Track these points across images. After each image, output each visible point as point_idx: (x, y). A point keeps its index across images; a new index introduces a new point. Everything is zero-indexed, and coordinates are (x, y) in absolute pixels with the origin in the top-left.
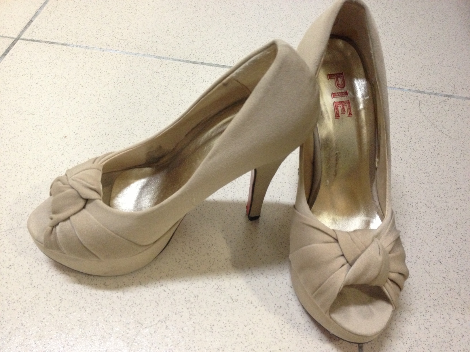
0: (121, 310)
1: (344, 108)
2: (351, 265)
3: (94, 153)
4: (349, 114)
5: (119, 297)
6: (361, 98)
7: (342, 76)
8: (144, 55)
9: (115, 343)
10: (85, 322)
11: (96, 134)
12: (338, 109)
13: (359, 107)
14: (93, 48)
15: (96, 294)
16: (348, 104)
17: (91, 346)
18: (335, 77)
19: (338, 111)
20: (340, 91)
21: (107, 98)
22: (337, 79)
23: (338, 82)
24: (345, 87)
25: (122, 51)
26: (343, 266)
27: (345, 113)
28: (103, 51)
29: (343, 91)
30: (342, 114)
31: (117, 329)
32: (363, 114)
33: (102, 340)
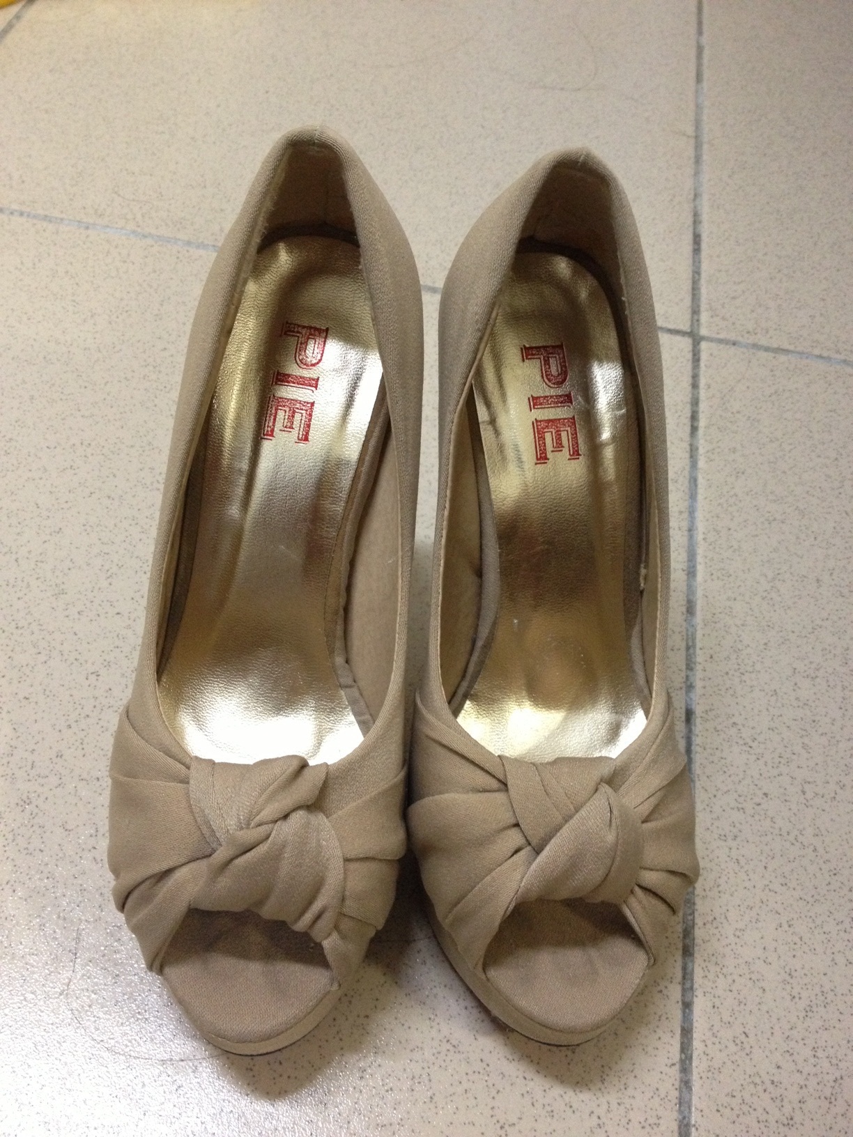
0: (101, 894)
1: (559, 438)
2: (538, 851)
3: (51, 492)
4: (571, 453)
5: (99, 860)
6: (605, 413)
7: (559, 354)
8: (189, 243)
9: (83, 975)
10: (12, 920)
11: (59, 444)
12: (544, 439)
13: (600, 435)
14: (62, 219)
15: (41, 851)
16: (571, 427)
17: (25, 980)
18: (542, 354)
19: (545, 443)
20: (553, 392)
21: (89, 349)
22: (545, 361)
23: (550, 368)
24: (567, 383)
25: (134, 232)
26: (516, 852)
27: (561, 451)
28: (87, 228)
29: (560, 392)
30: (552, 451)
31: (91, 940)
32: (609, 453)
33: (52, 965)
